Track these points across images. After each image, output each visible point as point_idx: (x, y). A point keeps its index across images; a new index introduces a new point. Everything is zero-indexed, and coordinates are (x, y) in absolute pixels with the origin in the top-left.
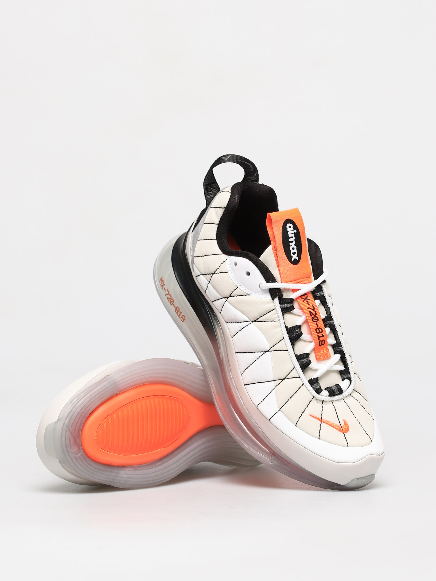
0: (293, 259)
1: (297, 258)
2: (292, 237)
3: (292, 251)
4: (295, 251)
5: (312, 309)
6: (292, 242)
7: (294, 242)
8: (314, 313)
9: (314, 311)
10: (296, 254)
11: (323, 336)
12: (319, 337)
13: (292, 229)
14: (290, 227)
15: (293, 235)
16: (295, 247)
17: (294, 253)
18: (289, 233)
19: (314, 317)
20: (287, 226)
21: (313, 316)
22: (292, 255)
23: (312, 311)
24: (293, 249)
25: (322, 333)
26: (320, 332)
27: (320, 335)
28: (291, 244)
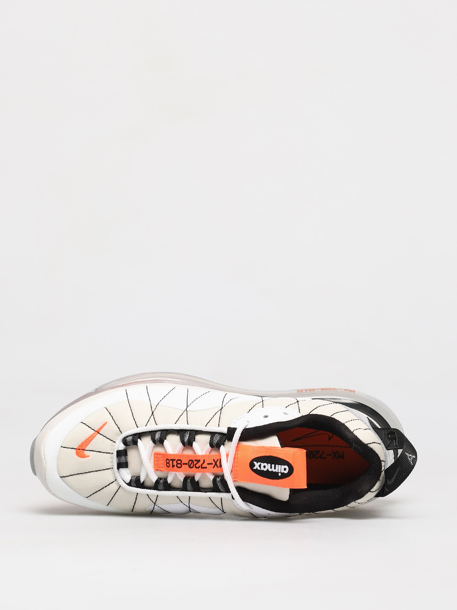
0: (255, 463)
1: (255, 468)
2: (275, 469)
3: (263, 465)
4: (262, 469)
5: (202, 465)
6: (271, 468)
7: (270, 470)
8: (197, 466)
9: (200, 466)
10: (259, 468)
11: (173, 466)
12: (173, 460)
13: (283, 471)
14: (285, 469)
15: (276, 470)
16: (265, 470)
17: (260, 466)
18: (280, 466)
19: (193, 463)
20: (286, 467)
21: (195, 463)
22: (259, 463)
23: (200, 464)
24: (264, 467)
25: (175, 466)
26: (178, 464)
27: (175, 463)
28: (269, 465)
